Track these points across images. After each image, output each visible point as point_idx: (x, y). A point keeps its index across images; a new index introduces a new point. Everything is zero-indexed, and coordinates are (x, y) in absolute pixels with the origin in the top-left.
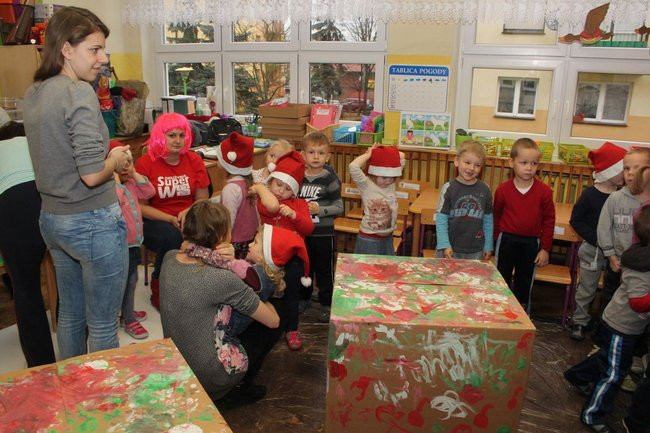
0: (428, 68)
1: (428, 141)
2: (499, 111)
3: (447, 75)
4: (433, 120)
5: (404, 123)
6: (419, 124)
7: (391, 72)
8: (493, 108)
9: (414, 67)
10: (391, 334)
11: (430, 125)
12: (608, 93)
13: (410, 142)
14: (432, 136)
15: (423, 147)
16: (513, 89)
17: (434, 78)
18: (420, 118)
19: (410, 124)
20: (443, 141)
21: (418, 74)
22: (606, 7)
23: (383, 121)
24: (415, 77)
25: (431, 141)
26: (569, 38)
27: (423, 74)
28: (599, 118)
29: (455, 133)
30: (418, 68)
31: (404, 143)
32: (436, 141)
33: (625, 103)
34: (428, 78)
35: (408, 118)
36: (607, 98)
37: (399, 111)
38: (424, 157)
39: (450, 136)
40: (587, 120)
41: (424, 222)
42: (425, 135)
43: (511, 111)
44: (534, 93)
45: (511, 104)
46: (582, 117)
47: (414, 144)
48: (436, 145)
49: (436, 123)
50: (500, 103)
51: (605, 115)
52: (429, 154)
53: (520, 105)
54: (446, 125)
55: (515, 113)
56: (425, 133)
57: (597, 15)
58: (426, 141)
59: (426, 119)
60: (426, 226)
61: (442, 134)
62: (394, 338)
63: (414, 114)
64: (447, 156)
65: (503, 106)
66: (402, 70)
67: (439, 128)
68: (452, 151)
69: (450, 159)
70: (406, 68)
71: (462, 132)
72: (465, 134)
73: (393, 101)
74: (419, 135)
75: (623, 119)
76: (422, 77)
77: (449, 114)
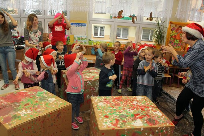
0: (81, 24)
1: (82, 43)
3: (86, 25)
5: (75, 38)
6: (79, 38)
8: (93, 34)
12: (123, 30)
14: (82, 41)
17: (82, 26)
18: (79, 36)
19: (77, 38)
20: (85, 42)
21: (78, 25)
22: (122, 11)
23: (69, 38)
24: (78, 26)
25: (82, 42)
26: (115, 17)
27: (79, 25)
28: (121, 37)
29: (88, 40)
30: (78, 24)
33: (127, 35)
34: (81, 26)
36: (123, 32)
37: (73, 35)
39: (87, 41)
40: (118, 38)
44: (104, 30)
45: (98, 34)
49: (83, 38)
51: (123, 37)
53: (100, 34)
54: (86, 38)
55: (99, 36)
56: (81, 41)
57: (121, 12)
59: (81, 37)
61: (85, 41)
62: (90, 83)
63: (78, 35)
66: (74, 24)
67: (84, 39)
68: (88, 45)
69: (87, 47)
70: (75, 23)
71: (90, 40)
72: (91, 41)
73: (72, 32)
74: (79, 41)
75: (127, 37)
76: (79, 26)
77: (86, 35)
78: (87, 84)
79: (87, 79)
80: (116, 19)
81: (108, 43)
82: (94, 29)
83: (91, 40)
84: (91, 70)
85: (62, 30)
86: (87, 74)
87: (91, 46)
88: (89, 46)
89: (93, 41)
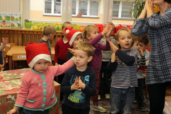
1: (13, 25)
2: (45, 13)
4: (14, 16)
5: (1, 17)
6: (8, 18)
8: (43, 11)
10: (13, 98)
11: (13, 18)
12: (91, 4)
13: (4, 26)
14: (14, 23)
15: (10, 28)
16: (51, 3)
18: (8, 15)
19: (4, 18)
20: (19, 25)
28: (88, 15)
29: (24, 21)
31: (2, 26)
32: (16, 25)
33: (98, 11)
36: (91, 7)
39: (22, 23)
40: (83, 16)
41: (14, 59)
42: (11, 23)
43: (51, 13)
44: (60, 4)
45: (51, 10)
46: (81, 15)
47: (6, 27)
48: (16, 27)
49: (15, 17)
50: (45, 9)
51: (91, 14)
52: (13, 31)
53: (55, 10)
54: (20, 18)
55: (52, 13)
56: (11, 22)
58: (11, 25)
59: (11, 16)
60: (15, 61)
61: (19, 22)
63: (5, 13)
64: (21, 31)
65: (47, 10)
67: (17, 20)
68: (24, 29)
69: (23, 33)
71: (27, 21)
72: (28, 22)
74: (8, 22)
75: (97, 15)
77: (21, 13)
78: (7, 100)
79: (9, 91)
81: (58, 24)
82: (46, 2)
83: (30, 20)
87: (29, 31)
88: (25, 31)
89: (32, 23)
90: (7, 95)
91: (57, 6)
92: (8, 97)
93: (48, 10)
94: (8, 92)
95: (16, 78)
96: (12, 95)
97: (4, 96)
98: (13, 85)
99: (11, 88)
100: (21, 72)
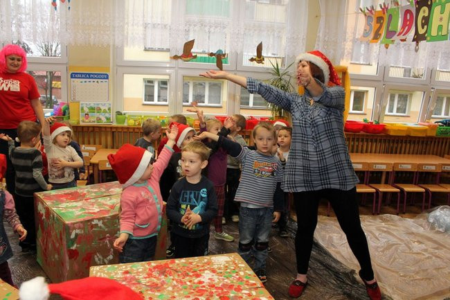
0: (95, 74)
1: (99, 119)
2: (145, 100)
3: (107, 78)
4: (100, 106)
5: (82, 109)
6: (92, 109)
7: (72, 77)
8: (142, 99)
9: (87, 74)
10: (100, 224)
11: (99, 109)
12: (210, 87)
13: (87, 121)
14: (101, 117)
15: (96, 124)
16: (153, 86)
17: (99, 80)
18: (92, 105)
19: (86, 110)
20: (108, 119)
21: (90, 78)
22: (193, 42)
23: (68, 108)
24: (87, 80)
25: (100, 119)
26: (176, 57)
27: (92, 78)
28: (206, 103)
29: (115, 114)
30: (89, 74)
31: (83, 122)
32: (104, 120)
33: (220, 97)
34: (96, 80)
35: (84, 106)
36: (210, 90)
37: (79, 102)
38: (97, 130)
39: (113, 116)
40: (199, 104)
41: (101, 168)
43: (153, 101)
44: (166, 88)
45: (153, 96)
46: (197, 103)
47: (90, 122)
48: (104, 122)
49: (103, 108)
50: (145, 95)
51: (210, 102)
52: (100, 128)
53: (159, 96)
54: (109, 109)
55: (156, 101)
56: (97, 115)
57: (189, 45)
58: (97, 119)
59: (96, 106)
60: (102, 171)
61: (107, 115)
62: (102, 225)
63: (88, 103)
64: (111, 128)
65: (147, 98)
66: (79, 76)
67: (105, 111)
68: (115, 124)
69: (114, 130)
70: (82, 74)
71: (119, 113)
72: (121, 114)
73: (74, 96)
74: (92, 116)
75: (219, 103)
76: (92, 80)
77: (111, 102)
78: (92, 226)
79: (94, 213)
80: (180, 60)
81: (163, 117)
82: (146, 86)
83: (123, 112)
84: (112, 190)
85: (19, 90)
86: (100, 200)
87: (122, 128)
88: (117, 128)
89: (127, 116)
90: (92, 220)
91: (162, 92)
92: (93, 223)
93: (149, 97)
94: (94, 216)
95: (105, 195)
96: (99, 219)
97: (88, 221)
98: (100, 205)
99: (97, 210)
100: (111, 187)
